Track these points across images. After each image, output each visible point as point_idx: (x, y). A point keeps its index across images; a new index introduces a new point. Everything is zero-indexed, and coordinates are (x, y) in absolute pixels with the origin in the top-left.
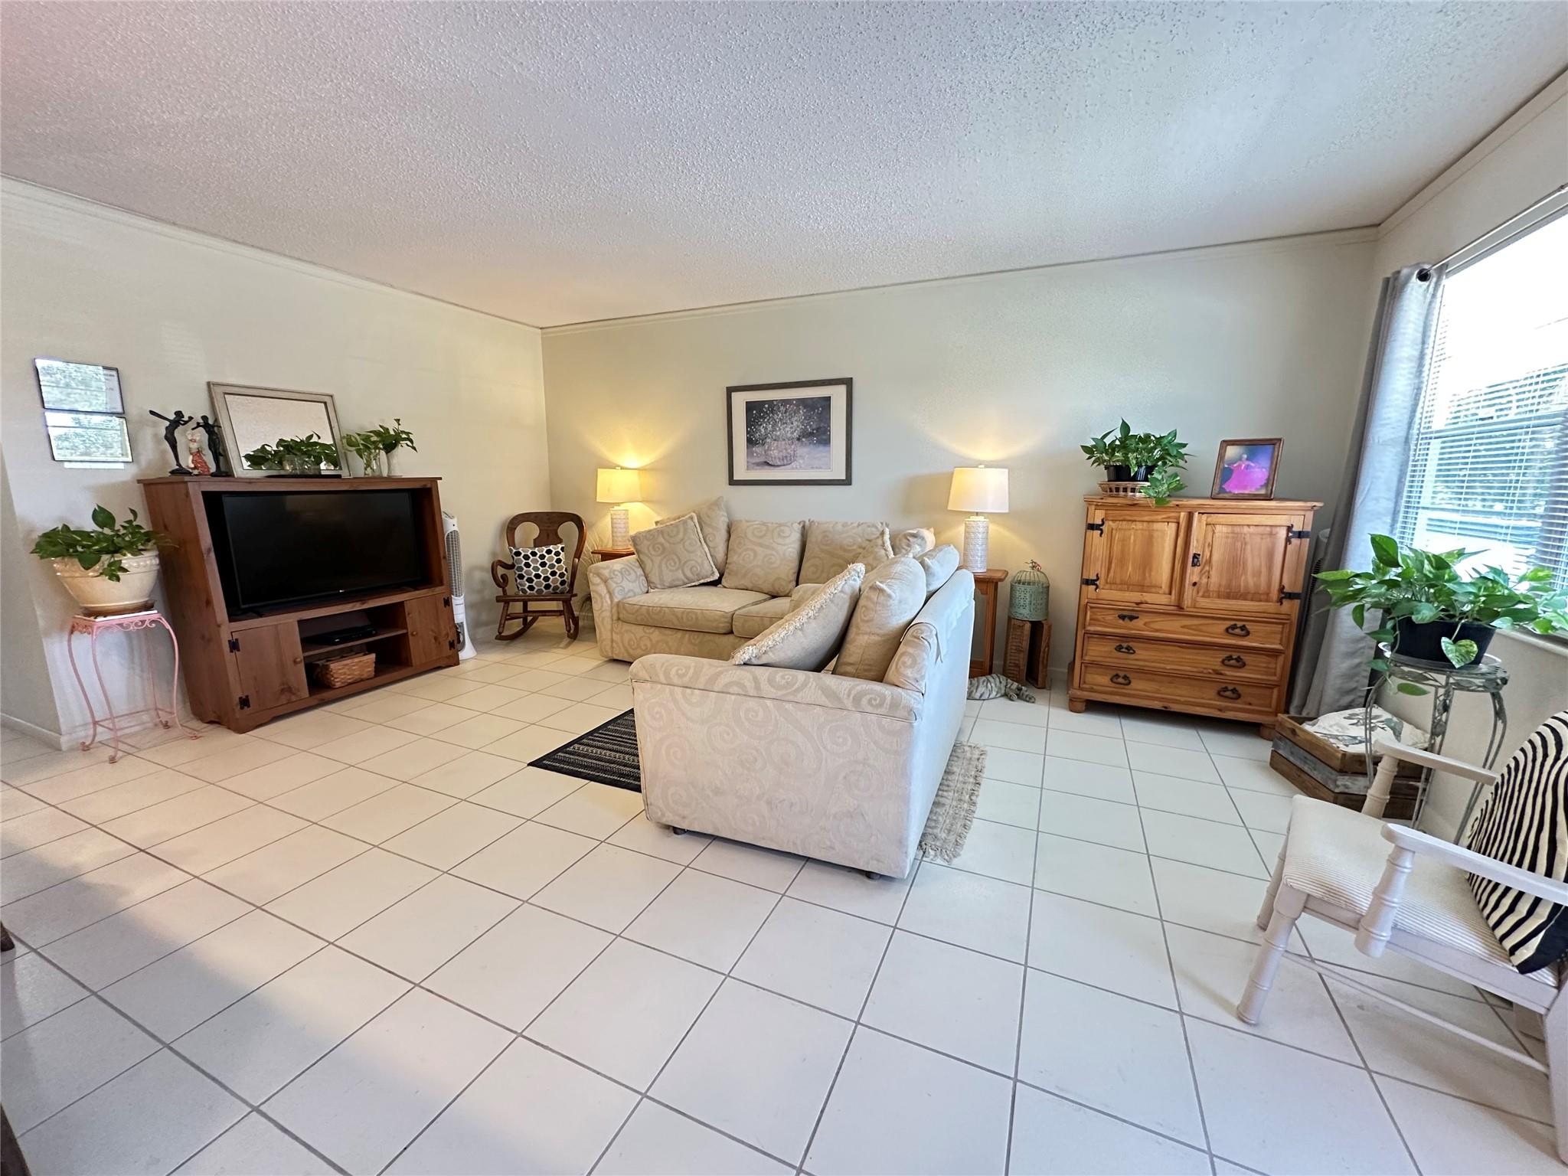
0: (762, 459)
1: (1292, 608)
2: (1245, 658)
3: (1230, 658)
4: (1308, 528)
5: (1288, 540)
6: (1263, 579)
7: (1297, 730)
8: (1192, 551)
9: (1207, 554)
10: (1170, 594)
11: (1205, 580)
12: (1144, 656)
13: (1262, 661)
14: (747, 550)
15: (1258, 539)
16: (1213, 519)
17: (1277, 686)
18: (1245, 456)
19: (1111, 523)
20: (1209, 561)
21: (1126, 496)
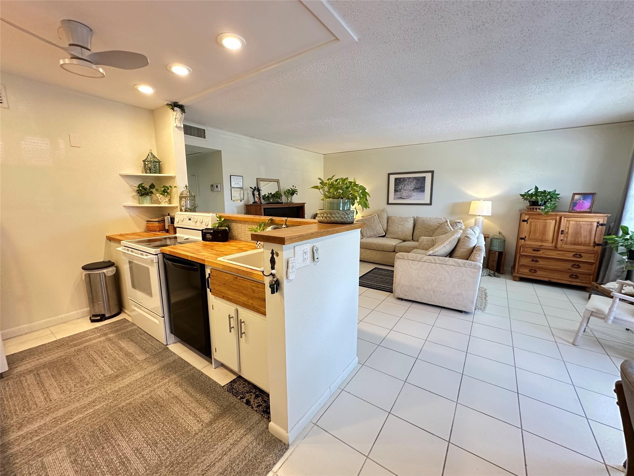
0: (400, 196)
1: (598, 249)
2: (580, 264)
3: (575, 265)
4: (605, 223)
5: (597, 226)
6: (588, 238)
7: (599, 287)
8: (561, 229)
9: (567, 230)
10: (552, 243)
11: (565, 239)
12: (541, 263)
13: (587, 266)
14: (395, 226)
15: (586, 226)
16: (569, 219)
17: (592, 274)
18: (582, 198)
19: (531, 220)
20: (568, 233)
21: (536, 211)
